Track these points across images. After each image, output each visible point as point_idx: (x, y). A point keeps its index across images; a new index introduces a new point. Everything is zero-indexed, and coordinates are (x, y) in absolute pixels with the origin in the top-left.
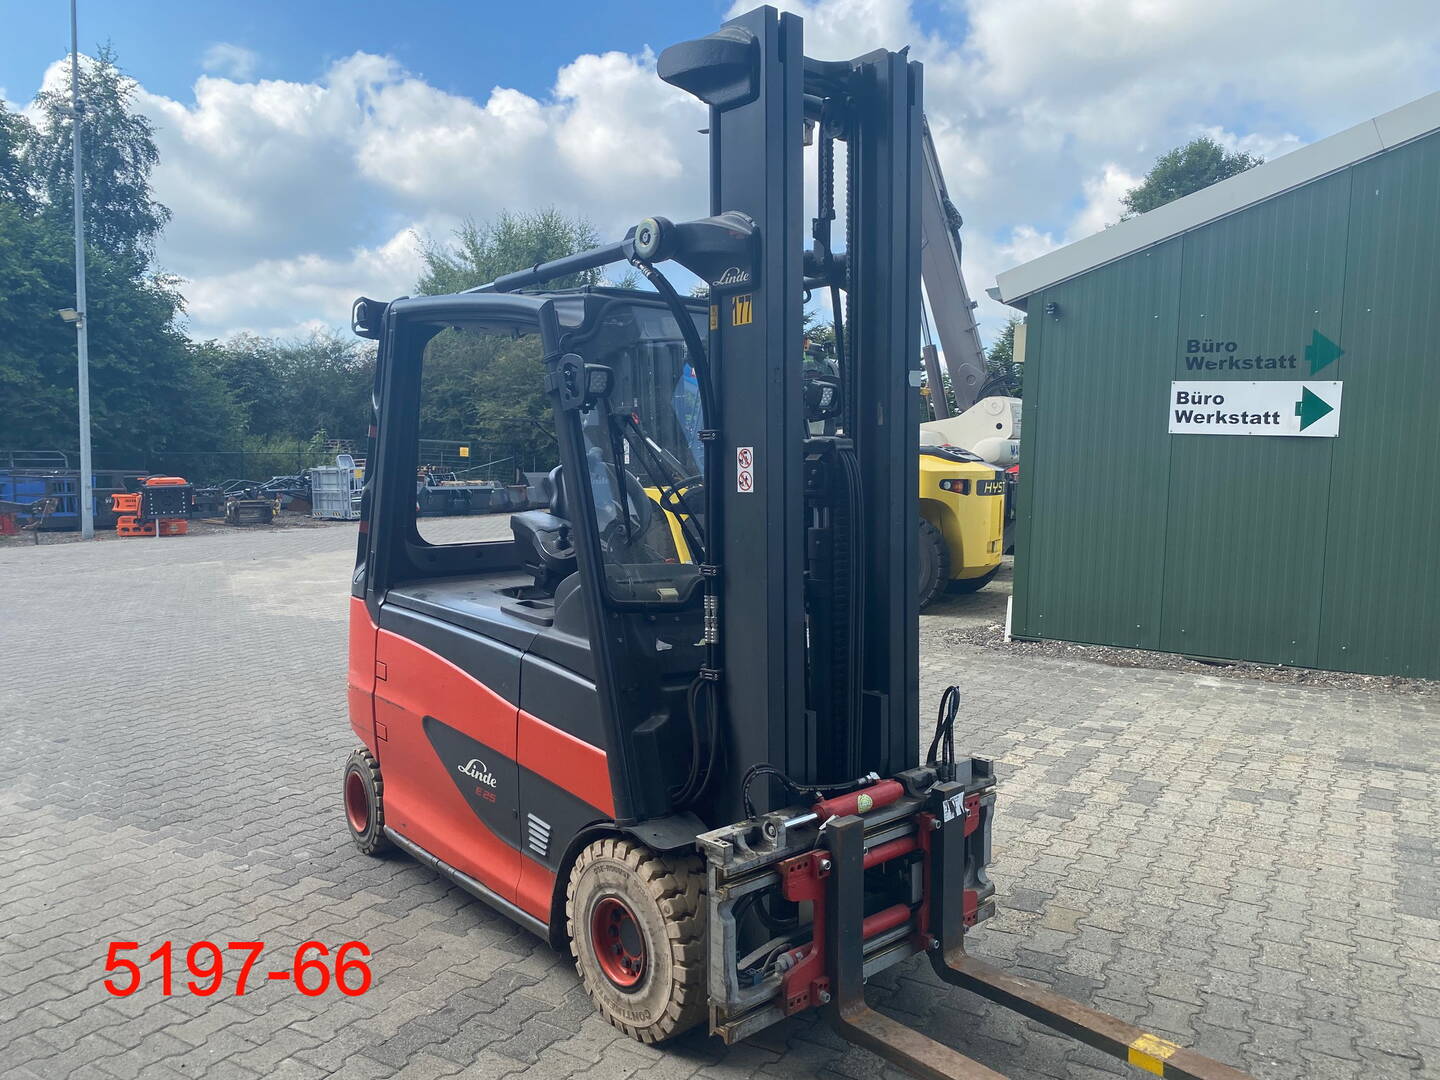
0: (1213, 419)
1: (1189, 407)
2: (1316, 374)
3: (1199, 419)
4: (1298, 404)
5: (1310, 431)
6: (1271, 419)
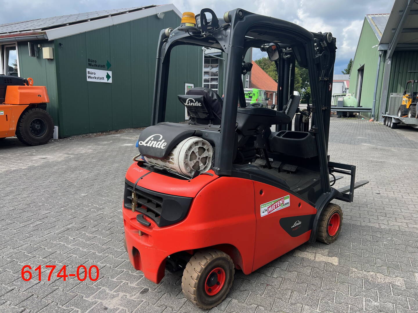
0: (94, 78)
1: (90, 75)
2: (108, 69)
3: (92, 78)
4: (106, 76)
5: (108, 82)
6: (103, 79)
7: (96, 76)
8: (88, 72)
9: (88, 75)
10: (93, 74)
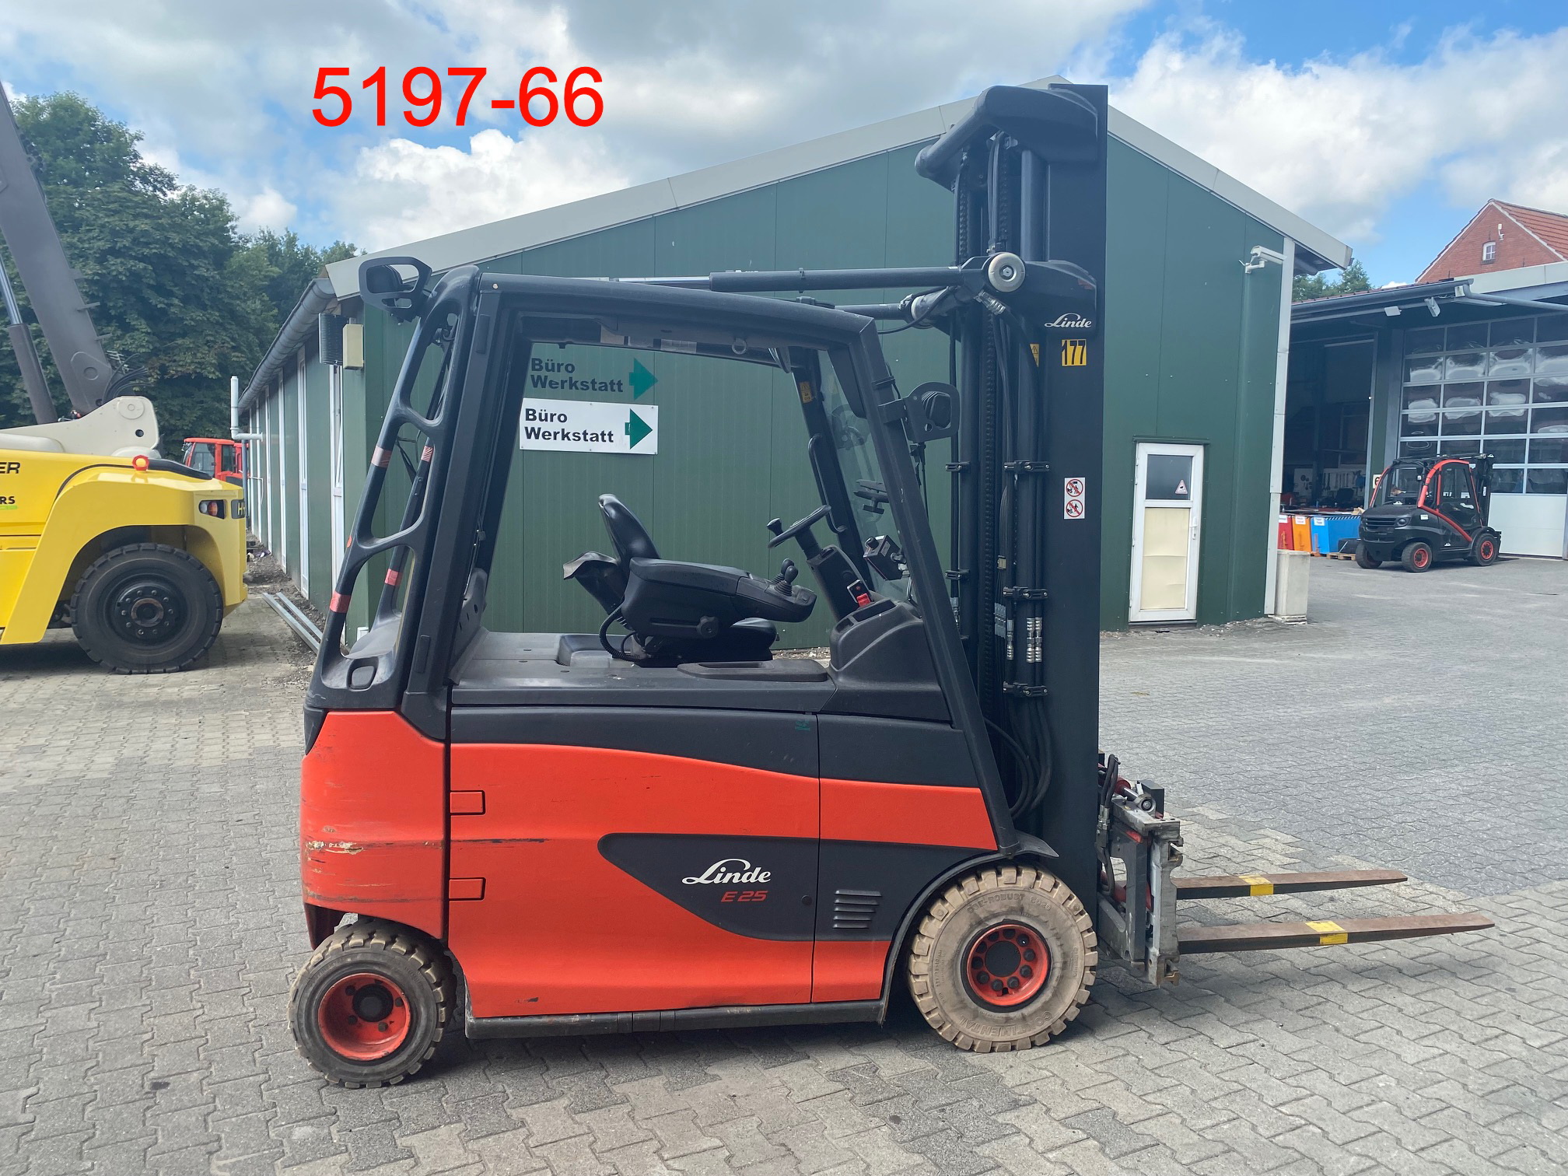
0: (559, 436)
1: (537, 424)
2: (639, 399)
3: (546, 435)
4: (627, 424)
5: (637, 450)
6: (606, 438)
7: (569, 427)
8: (528, 410)
9: (523, 423)
10: (555, 418)
